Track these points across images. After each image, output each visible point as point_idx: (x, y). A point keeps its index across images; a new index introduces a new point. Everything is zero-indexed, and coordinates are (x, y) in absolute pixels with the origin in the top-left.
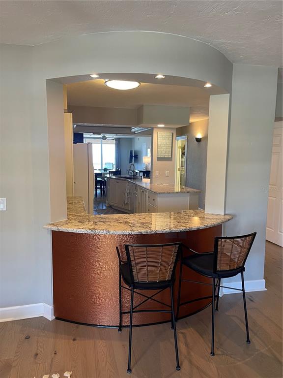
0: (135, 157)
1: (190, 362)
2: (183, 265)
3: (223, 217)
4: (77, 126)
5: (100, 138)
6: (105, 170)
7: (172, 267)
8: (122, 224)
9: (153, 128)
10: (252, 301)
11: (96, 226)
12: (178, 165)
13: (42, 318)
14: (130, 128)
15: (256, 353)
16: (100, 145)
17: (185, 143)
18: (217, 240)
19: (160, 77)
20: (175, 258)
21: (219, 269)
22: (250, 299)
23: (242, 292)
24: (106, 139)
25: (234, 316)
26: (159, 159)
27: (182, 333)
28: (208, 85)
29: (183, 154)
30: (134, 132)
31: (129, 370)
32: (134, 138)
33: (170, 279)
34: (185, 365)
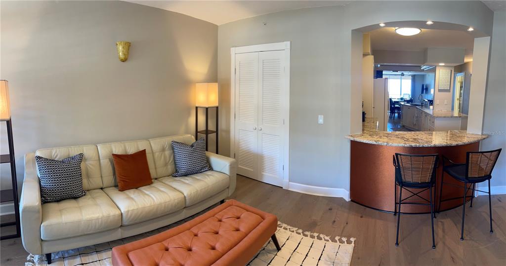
0: (425, 89)
1: (444, 243)
2: (445, 172)
3: (480, 136)
4: (381, 65)
5: (399, 75)
6: (402, 99)
7: (432, 172)
8: (399, 139)
9: (436, 66)
10: (500, 201)
11: (380, 140)
12: (457, 95)
13: (342, 199)
14: (420, 67)
15: (496, 240)
16: (400, 80)
17: (463, 78)
18: (468, 154)
19: (429, 23)
20: (433, 166)
21: (469, 176)
22: (499, 200)
23: (488, 194)
24: (404, 75)
25: (484, 212)
26: (440, 91)
27: (441, 222)
28: (471, 29)
29: (461, 87)
30: (423, 70)
31: (397, 244)
32: (426, 75)
33: (429, 181)
34: (440, 246)
